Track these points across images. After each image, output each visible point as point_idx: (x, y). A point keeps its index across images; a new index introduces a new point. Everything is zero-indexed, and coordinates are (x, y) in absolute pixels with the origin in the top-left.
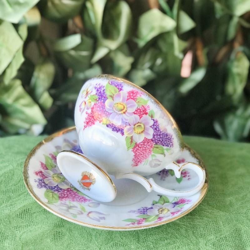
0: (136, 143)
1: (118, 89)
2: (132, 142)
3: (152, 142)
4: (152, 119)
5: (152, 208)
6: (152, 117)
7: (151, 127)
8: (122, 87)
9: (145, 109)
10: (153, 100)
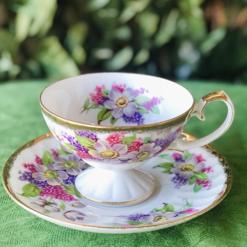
6: (149, 142)
7: (154, 147)
8: (96, 136)
9: (138, 142)
10: (140, 131)
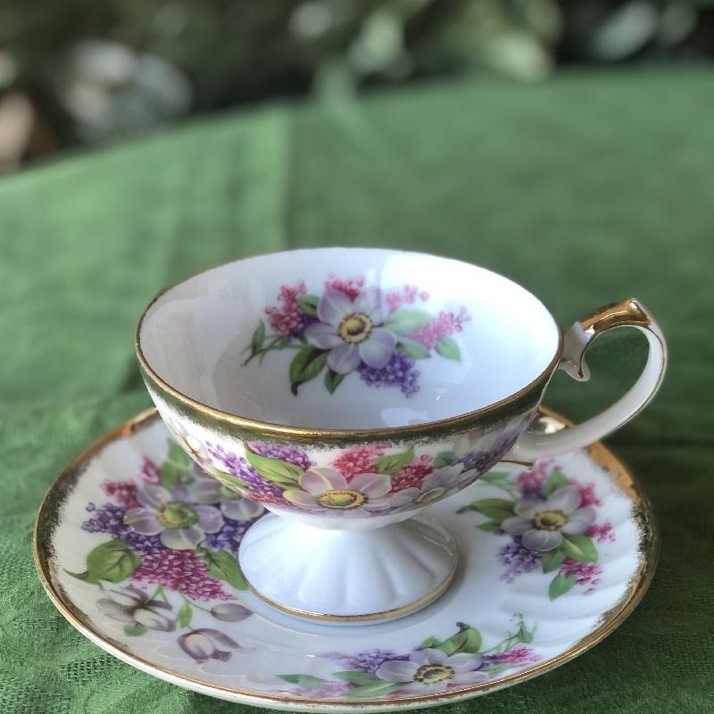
1: (297, 463)
4: (454, 465)
6: (449, 462)
7: (462, 472)
9: (420, 467)
10: (425, 439)
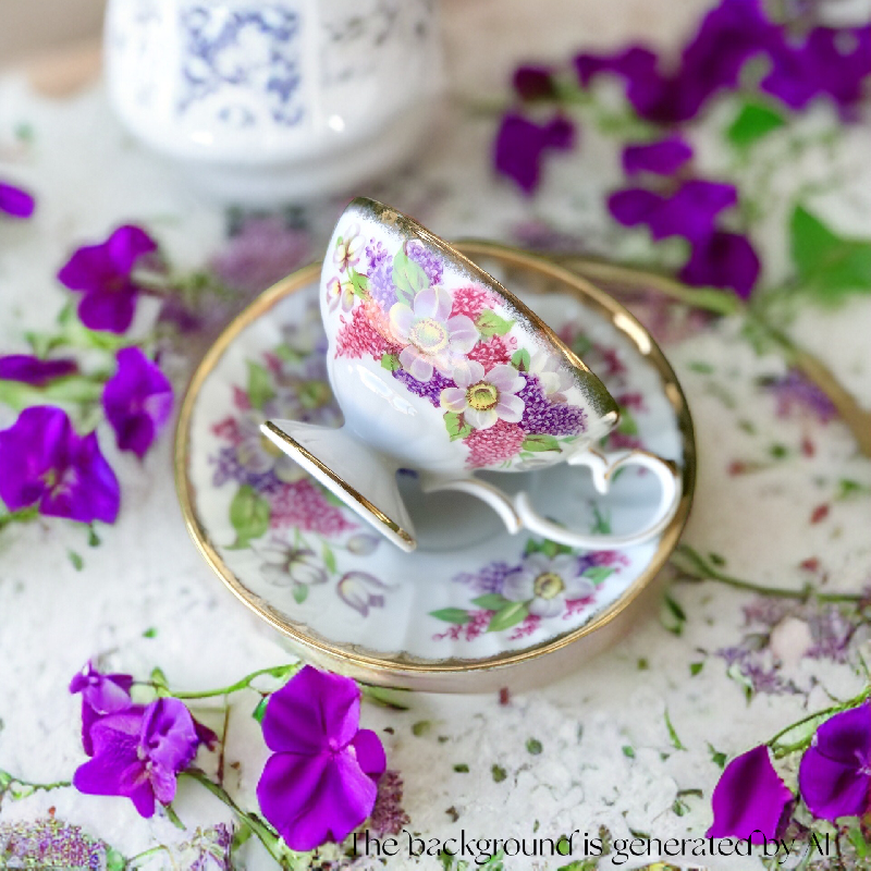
0: (473, 430)
1: (430, 276)
2: (461, 425)
3: (520, 430)
4: (521, 375)
5: (518, 569)
6: (521, 368)
7: (518, 394)
8: (441, 272)
9: (504, 347)
10: (527, 322)
